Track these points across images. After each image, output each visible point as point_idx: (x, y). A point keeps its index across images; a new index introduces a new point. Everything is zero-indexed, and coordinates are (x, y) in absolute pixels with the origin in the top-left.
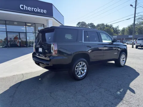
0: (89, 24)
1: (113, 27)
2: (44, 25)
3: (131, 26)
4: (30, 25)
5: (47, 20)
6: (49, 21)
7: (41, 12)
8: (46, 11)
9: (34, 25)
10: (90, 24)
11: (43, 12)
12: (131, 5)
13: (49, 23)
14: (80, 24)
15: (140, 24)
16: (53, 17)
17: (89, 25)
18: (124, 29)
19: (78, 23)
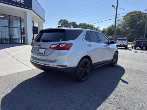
0: (71, 22)
1: (94, 28)
2: (20, 18)
3: (111, 27)
4: (3, 17)
5: (25, 13)
6: (27, 14)
7: (17, 2)
8: (23, 2)
9: (8, 18)
10: (73, 22)
11: (20, 2)
12: (113, 6)
13: (27, 16)
14: (62, 22)
15: (118, 26)
16: (33, 9)
17: (71, 24)
18: (104, 30)
19: (60, 20)
